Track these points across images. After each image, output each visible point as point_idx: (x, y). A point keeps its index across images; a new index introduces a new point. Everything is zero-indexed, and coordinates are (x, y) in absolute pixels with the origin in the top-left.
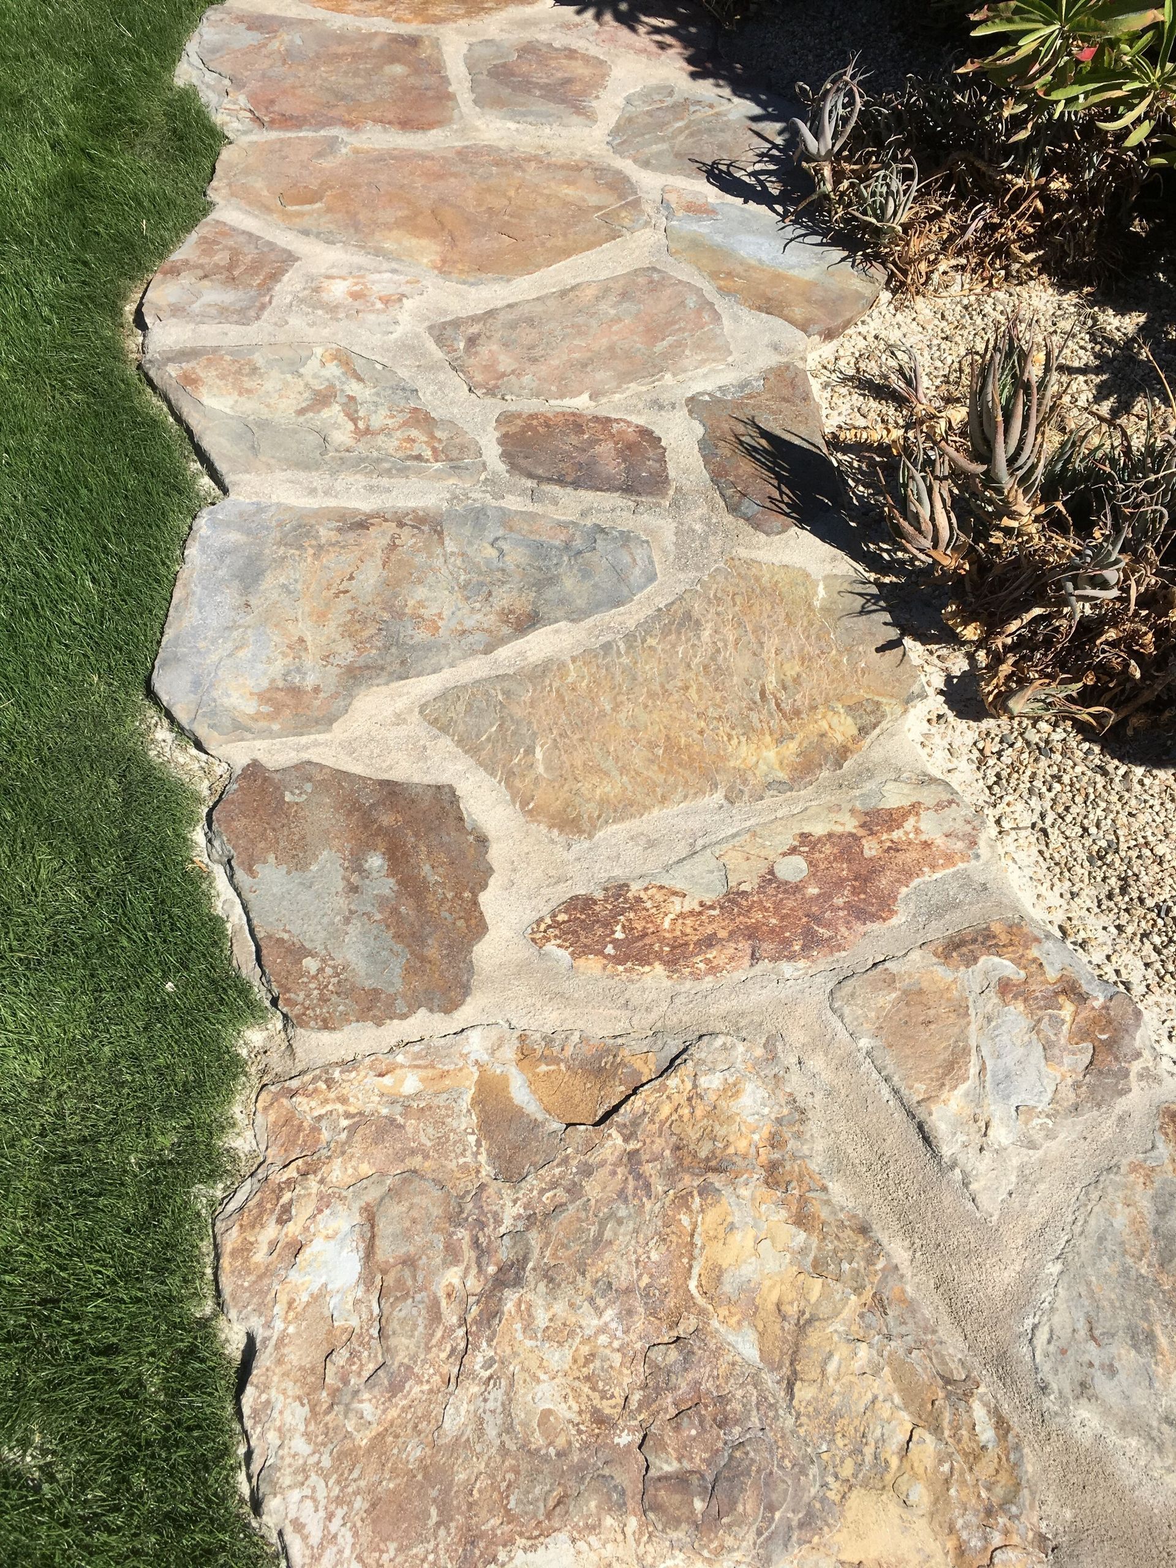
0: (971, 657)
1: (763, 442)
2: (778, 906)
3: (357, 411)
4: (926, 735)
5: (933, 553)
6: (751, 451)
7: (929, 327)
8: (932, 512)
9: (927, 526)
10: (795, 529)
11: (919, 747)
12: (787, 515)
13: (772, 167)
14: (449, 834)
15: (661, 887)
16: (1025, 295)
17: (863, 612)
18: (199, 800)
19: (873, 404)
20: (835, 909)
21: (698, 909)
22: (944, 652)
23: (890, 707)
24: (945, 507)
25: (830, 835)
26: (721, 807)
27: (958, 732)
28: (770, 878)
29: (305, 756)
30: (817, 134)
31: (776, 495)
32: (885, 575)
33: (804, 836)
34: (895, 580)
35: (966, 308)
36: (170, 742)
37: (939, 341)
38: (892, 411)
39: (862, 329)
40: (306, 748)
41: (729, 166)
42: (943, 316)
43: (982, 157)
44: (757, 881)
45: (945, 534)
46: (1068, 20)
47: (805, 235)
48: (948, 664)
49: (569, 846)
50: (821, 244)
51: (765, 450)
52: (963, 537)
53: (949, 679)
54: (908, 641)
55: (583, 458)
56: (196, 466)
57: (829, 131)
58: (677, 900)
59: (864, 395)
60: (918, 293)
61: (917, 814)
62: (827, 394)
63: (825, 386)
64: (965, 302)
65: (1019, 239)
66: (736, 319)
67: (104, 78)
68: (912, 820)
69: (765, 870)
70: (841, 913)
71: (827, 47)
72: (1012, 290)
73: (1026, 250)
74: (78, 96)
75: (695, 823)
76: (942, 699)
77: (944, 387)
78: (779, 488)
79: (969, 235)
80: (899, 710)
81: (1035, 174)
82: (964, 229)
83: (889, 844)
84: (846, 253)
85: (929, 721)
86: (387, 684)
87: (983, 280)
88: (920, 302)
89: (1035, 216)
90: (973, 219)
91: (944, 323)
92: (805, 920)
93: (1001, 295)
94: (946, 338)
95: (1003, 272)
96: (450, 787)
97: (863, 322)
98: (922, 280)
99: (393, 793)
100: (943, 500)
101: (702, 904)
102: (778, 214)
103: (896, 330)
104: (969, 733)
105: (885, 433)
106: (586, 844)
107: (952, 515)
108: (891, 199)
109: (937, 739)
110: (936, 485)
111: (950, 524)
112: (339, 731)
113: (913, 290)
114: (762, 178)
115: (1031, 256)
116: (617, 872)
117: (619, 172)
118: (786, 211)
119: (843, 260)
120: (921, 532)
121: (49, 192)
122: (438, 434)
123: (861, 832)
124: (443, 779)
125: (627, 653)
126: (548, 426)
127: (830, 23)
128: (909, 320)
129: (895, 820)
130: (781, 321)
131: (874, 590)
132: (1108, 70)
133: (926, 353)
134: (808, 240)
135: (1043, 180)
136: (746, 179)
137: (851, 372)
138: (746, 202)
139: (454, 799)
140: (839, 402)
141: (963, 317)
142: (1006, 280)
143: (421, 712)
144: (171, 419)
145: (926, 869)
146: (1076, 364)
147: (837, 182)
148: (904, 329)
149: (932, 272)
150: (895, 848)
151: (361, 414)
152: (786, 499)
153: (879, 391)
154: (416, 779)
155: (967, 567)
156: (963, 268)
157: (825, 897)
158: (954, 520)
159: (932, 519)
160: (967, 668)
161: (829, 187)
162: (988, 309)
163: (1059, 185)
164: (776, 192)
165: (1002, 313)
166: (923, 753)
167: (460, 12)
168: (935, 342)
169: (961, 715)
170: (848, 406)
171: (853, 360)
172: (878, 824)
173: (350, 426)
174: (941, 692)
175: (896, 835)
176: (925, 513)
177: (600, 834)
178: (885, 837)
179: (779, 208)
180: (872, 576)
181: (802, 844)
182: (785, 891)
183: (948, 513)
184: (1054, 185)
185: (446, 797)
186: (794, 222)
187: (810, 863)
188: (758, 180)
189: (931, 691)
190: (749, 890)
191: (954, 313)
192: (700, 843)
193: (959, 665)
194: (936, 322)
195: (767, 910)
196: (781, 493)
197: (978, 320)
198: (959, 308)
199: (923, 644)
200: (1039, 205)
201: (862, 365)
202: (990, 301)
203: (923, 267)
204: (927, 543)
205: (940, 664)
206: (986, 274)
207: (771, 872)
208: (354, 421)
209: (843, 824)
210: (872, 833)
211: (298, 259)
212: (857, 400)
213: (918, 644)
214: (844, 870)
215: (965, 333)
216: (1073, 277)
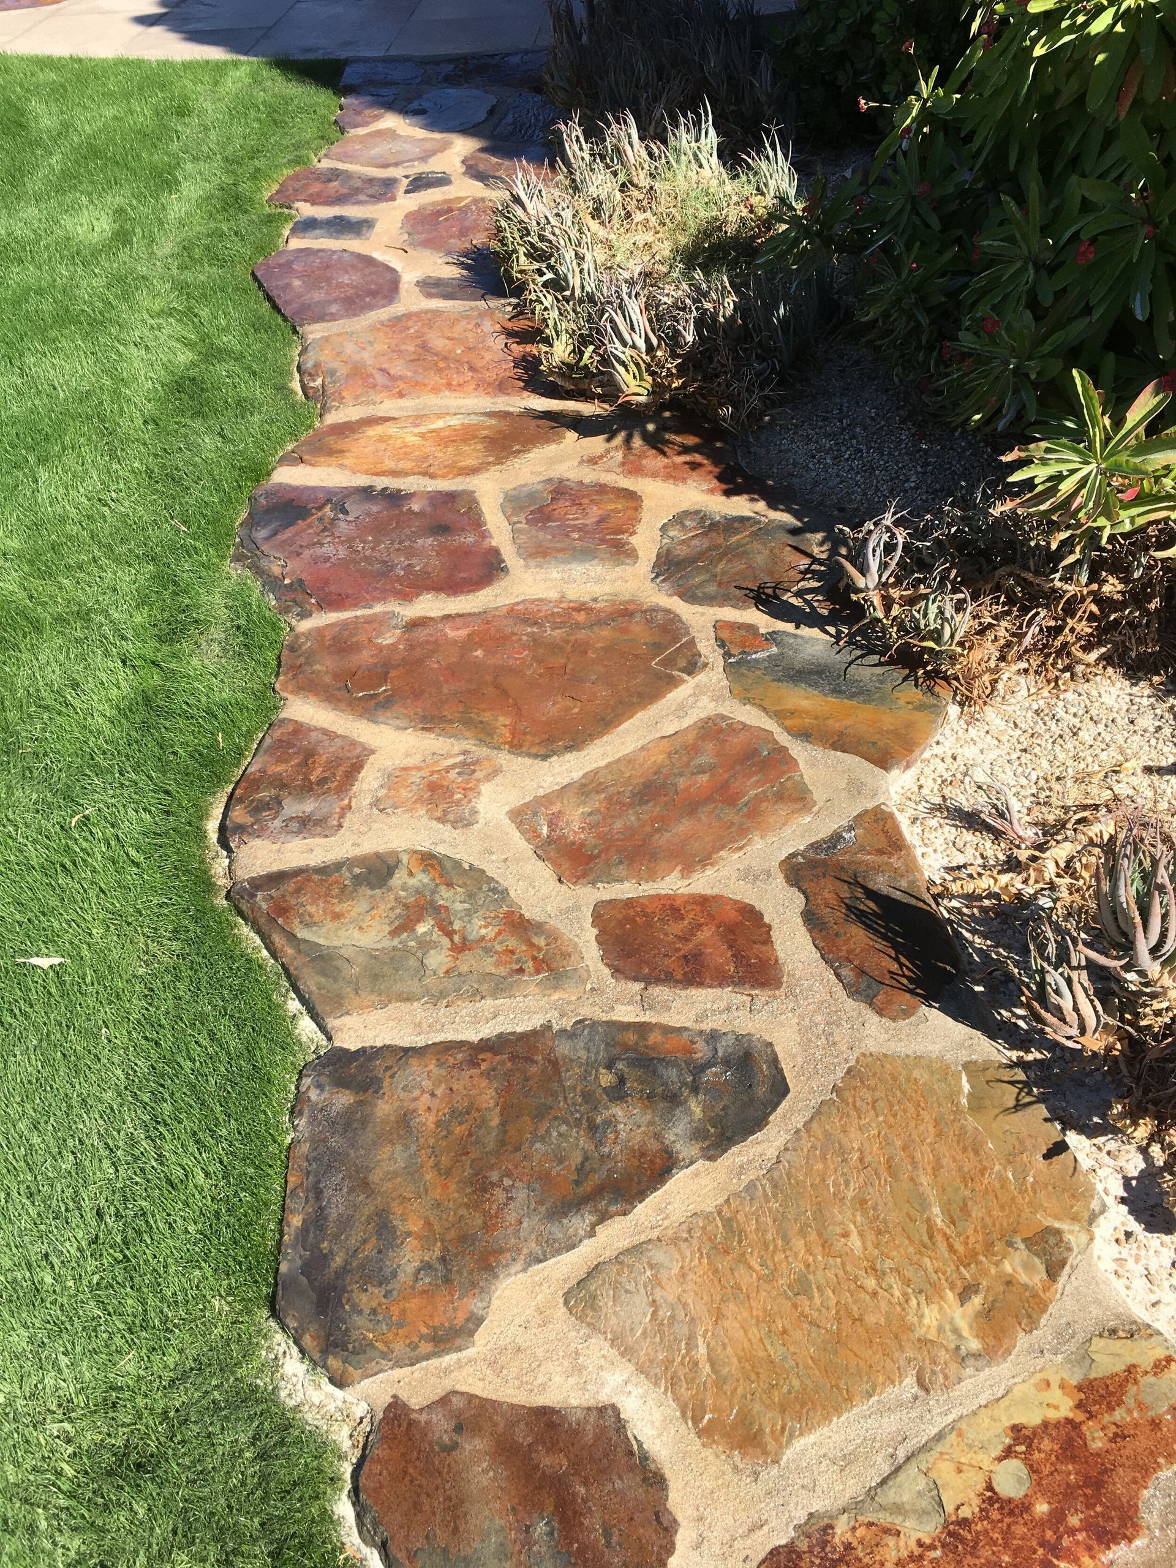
0: (1144, 1150)
1: (872, 904)
2: (1007, 1534)
3: (451, 923)
4: (1119, 1261)
5: (1080, 1039)
6: (861, 917)
7: (1004, 738)
8: (1075, 1003)
9: (1071, 1017)
10: (924, 1009)
11: (1113, 1277)
12: (911, 992)
13: (817, 584)
14: (620, 1478)
15: (870, 1524)
16: (1095, 693)
17: (1018, 1107)
18: (342, 1457)
19: (968, 836)
20: (1072, 1532)
21: (917, 1551)
22: (1112, 1145)
23: (1074, 1235)
24: (1088, 996)
25: (1045, 1424)
26: (916, 1398)
27: (1151, 1252)
28: (991, 1497)
29: (448, 1384)
30: (863, 570)
31: (895, 967)
32: (1028, 1051)
33: (1016, 1429)
34: (1039, 1056)
35: (1037, 713)
36: (301, 1375)
37: (1018, 754)
38: (988, 844)
39: (938, 750)
40: (447, 1371)
41: (775, 588)
42: (1016, 725)
43: (1028, 569)
44: (976, 1501)
45: (1091, 1022)
46: (1105, 459)
47: (862, 656)
48: (1121, 1162)
49: (756, 1474)
50: (880, 664)
51: (874, 913)
52: (1110, 1021)
53: (1127, 1181)
54: (1073, 1138)
55: (687, 948)
56: (294, 1005)
57: (874, 565)
58: (891, 1541)
59: (956, 826)
60: (985, 703)
61: (1136, 1382)
62: (917, 829)
63: (914, 821)
64: (1035, 707)
65: (1079, 639)
66: (813, 764)
67: (166, 580)
68: (1132, 1389)
69: (981, 1486)
70: (1080, 1537)
71: (843, 449)
72: (1080, 690)
73: (1087, 648)
74: (143, 601)
75: (890, 1424)
76: (1124, 1209)
77: (1037, 808)
78: (897, 960)
79: (1027, 641)
80: (1084, 1238)
81: (1084, 579)
82: (1021, 636)
83: (1113, 1429)
84: (907, 671)
85: (1117, 1241)
86: (524, 1270)
87: (1049, 682)
88: (990, 713)
89: (1092, 617)
90: (1029, 626)
91: (1019, 732)
92: (1040, 1551)
93: (1070, 696)
94: (1025, 751)
95: (1068, 675)
96: (613, 1407)
97: (938, 743)
98: (988, 692)
99: (551, 1426)
100: (1085, 990)
101: (920, 1543)
102: (831, 635)
103: (972, 747)
104: (1164, 1250)
105: (992, 881)
106: (774, 1471)
107: (1097, 1003)
108: (946, 625)
109: (1131, 1264)
110: (1074, 975)
111: (1096, 1012)
112: (483, 1341)
113: (980, 702)
114: (809, 597)
115: (1093, 656)
116: (817, 1506)
117: (668, 611)
118: (839, 632)
119: (905, 679)
120: (1065, 1023)
121: (124, 712)
122: (535, 940)
123: (1080, 1417)
124: (604, 1397)
125: (775, 1196)
126: (646, 915)
127: (841, 421)
128: (983, 734)
129: (1111, 1394)
130: (858, 759)
131: (1021, 1075)
132: (1150, 495)
133: (1008, 770)
134: (866, 661)
135: (1095, 587)
136: (794, 601)
137: (938, 800)
138: (797, 627)
139: (620, 1425)
140: (932, 837)
141: (1036, 723)
142: (1072, 679)
143: (566, 1303)
144: (265, 953)
145: (1161, 1460)
146: (1164, 764)
147: (888, 608)
148: (980, 745)
149: (996, 681)
150: (1120, 1436)
151: (456, 927)
152: (906, 972)
153: (971, 820)
154: (574, 1402)
155: (1118, 1046)
156: (1026, 671)
157: (1057, 1517)
158: (1099, 1008)
159: (1076, 1009)
160: (1143, 1166)
161: (880, 614)
162: (1060, 713)
163: (1112, 587)
164: (825, 612)
165: (1075, 715)
166: (1119, 1284)
167: (491, 459)
168: (1014, 756)
169: (1150, 1228)
170: (941, 840)
171: (936, 787)
172: (1095, 1402)
173: (446, 942)
174: (1123, 1201)
175: (1119, 1415)
176: (1067, 1004)
177: (788, 1454)
178: (1107, 1418)
179: (832, 630)
180: (1014, 1055)
181: (1017, 1441)
182: (1011, 1513)
183: (1092, 1001)
184: (1106, 588)
185: (610, 1422)
186: (849, 643)
187: (1033, 1469)
188: (805, 600)
189: (1110, 1201)
190: (969, 1515)
191: (1027, 720)
192: (901, 1455)
193: (1135, 1165)
194: (1011, 732)
195: (994, 1542)
196: (901, 965)
197: (1052, 725)
198: (1030, 714)
199: (1089, 1137)
200: (1094, 608)
201: (947, 791)
202: (1061, 704)
203: (986, 678)
204: (1075, 1032)
205: (1112, 1163)
206: (1051, 676)
207: (990, 1487)
208: (449, 934)
209: (1056, 1408)
210: (1091, 1416)
211: (373, 752)
212: (950, 832)
213: (1083, 1137)
214: (1071, 1472)
215: (1043, 743)
216: (1139, 670)
